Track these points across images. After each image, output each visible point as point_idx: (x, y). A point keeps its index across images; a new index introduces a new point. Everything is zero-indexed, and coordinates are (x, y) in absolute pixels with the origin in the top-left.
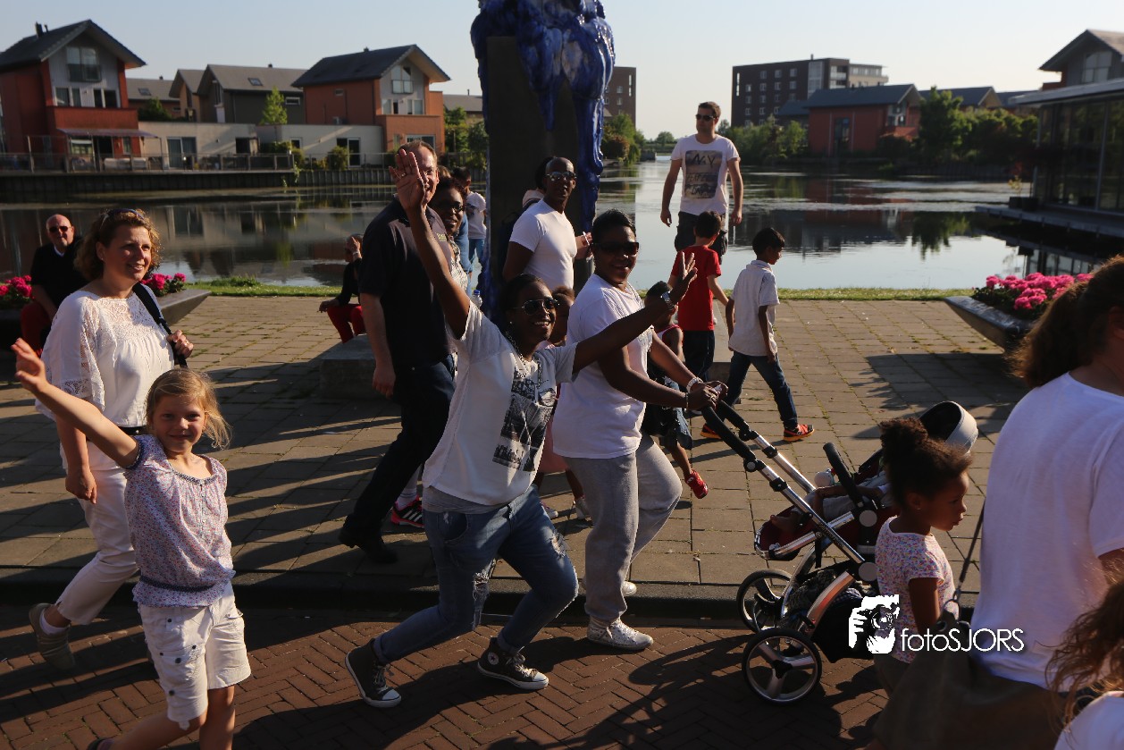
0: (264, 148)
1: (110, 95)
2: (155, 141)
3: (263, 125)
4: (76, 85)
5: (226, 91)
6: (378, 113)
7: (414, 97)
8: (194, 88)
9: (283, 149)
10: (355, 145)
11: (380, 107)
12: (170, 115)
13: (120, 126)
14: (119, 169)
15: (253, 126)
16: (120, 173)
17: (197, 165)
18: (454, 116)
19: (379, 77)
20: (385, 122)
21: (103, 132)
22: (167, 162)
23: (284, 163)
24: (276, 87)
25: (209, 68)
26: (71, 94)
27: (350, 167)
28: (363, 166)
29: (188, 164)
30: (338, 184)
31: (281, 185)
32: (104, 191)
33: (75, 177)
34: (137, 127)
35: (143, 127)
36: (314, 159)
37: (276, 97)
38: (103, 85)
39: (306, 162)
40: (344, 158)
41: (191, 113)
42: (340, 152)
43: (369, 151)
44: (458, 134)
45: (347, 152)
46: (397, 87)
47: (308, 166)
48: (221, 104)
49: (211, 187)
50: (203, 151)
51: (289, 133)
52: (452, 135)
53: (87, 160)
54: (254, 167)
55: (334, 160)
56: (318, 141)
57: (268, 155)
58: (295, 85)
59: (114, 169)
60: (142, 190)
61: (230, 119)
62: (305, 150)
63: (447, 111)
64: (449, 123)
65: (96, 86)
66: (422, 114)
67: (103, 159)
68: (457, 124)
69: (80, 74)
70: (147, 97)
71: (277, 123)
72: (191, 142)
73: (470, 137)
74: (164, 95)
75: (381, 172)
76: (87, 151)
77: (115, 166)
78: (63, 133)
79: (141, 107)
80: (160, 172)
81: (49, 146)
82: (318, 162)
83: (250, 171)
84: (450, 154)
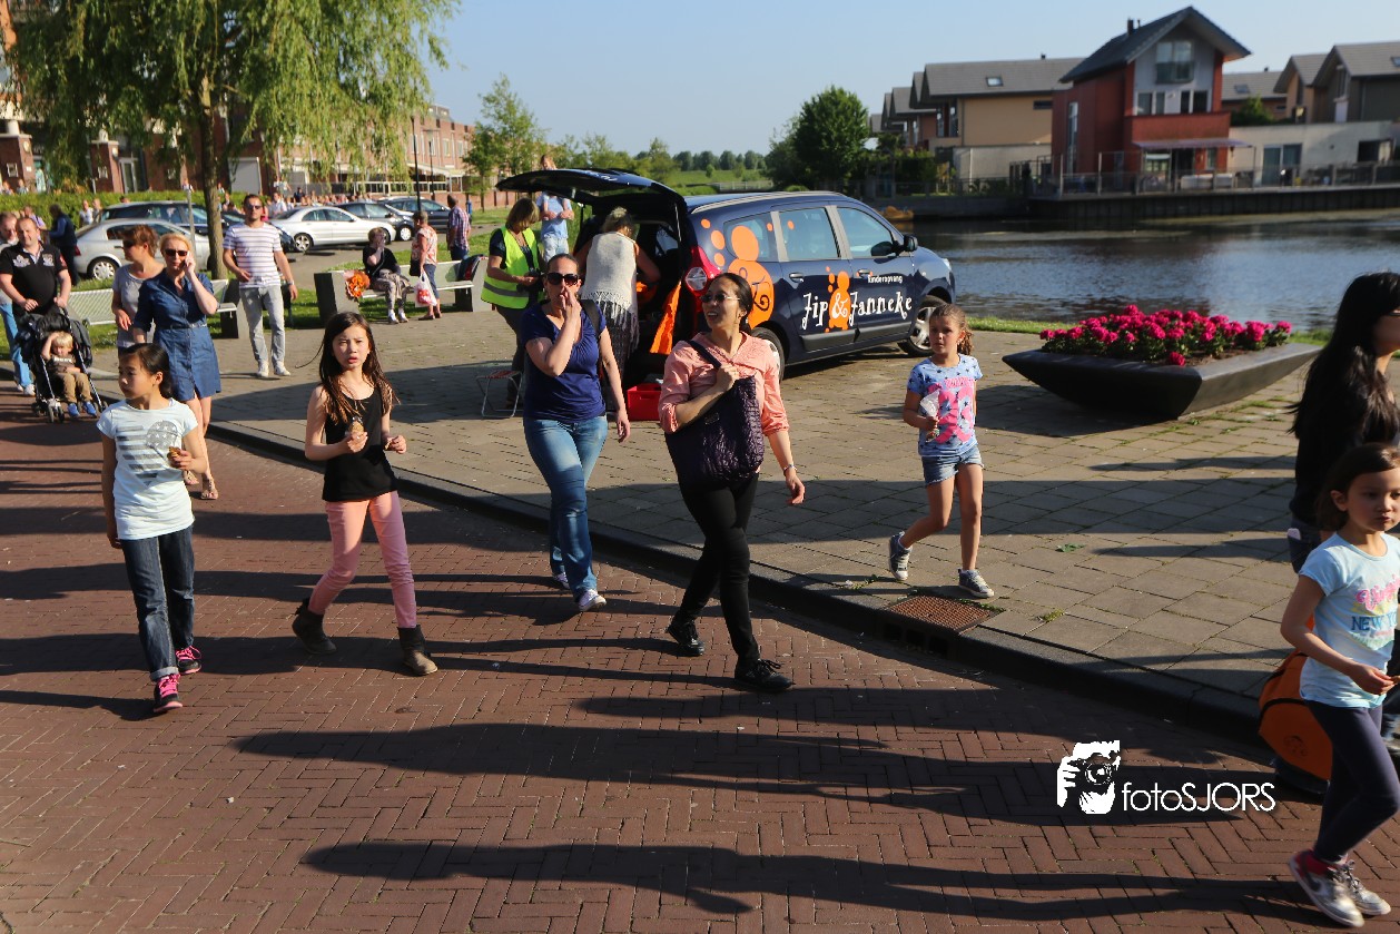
1: (1200, 97)
2: (1247, 151)
4: (1161, 88)
5: (1355, 78)
8: (1309, 79)
12: (1271, 117)
13: (1207, 135)
14: (1197, 188)
15: (1387, 123)
16: (1198, 193)
17: (1298, 180)
21: (1185, 143)
22: (1258, 178)
25: (1334, 50)
26: (1154, 100)
29: (1287, 180)
32: (1176, 215)
33: (1144, 200)
34: (1226, 135)
35: (1235, 134)
38: (1194, 86)
41: (1300, 112)
48: (1344, 97)
53: (1162, 178)
54: (1380, 180)
59: (1192, 189)
60: (1222, 214)
61: (1354, 116)
65: (1185, 87)
67: (1180, 177)
69: (1170, 74)
70: (1244, 96)
72: (1295, 150)
74: (1268, 91)
76: (1160, 167)
77: (1192, 185)
78: (1138, 148)
79: (1237, 109)
80: (1248, 190)
81: (1121, 164)
83: (1373, 186)
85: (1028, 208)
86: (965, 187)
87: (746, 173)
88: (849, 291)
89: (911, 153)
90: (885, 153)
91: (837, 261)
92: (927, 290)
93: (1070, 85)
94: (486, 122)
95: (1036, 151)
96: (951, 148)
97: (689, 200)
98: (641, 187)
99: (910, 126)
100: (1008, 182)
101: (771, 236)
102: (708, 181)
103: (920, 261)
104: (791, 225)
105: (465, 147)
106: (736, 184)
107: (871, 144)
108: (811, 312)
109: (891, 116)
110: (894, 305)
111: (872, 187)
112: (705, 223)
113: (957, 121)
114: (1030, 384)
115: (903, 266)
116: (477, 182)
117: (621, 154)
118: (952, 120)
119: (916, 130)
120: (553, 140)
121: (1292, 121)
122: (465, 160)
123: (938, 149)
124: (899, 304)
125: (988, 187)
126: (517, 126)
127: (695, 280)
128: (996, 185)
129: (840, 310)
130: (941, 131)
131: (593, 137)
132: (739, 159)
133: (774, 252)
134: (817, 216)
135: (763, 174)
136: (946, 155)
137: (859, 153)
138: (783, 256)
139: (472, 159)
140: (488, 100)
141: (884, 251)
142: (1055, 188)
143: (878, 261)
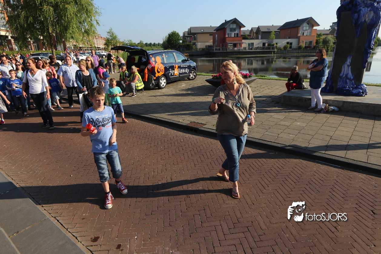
0: (269, 45)
1: (237, 34)
2: (245, 44)
3: (269, 39)
4: (231, 32)
5: (262, 32)
6: (298, 35)
7: (309, 31)
8: (255, 32)
9: (273, 45)
10: (291, 44)
11: (299, 34)
12: (249, 38)
13: (239, 41)
14: (237, 50)
15: (267, 40)
18: (319, 35)
19: (300, 26)
20: (300, 37)
21: (235, 42)
22: (247, 48)
23: (273, 48)
24: (273, 30)
25: (258, 27)
26: (230, 34)
27: (289, 49)
28: (292, 49)
29: (252, 49)
30: (286, 53)
31: (272, 54)
32: (234, 55)
33: (229, 52)
34: (242, 41)
35: (243, 41)
37: (273, 33)
38: (236, 32)
40: (288, 47)
41: (253, 37)
43: (294, 45)
44: (319, 40)
45: (289, 46)
46: (304, 28)
47: (279, 49)
48: (260, 35)
49: (256, 54)
50: (255, 46)
52: (318, 40)
53: (231, 48)
54: (266, 49)
55: (285, 48)
56: (282, 43)
57: (269, 47)
58: (278, 30)
60: (241, 55)
61: (262, 38)
62: (278, 45)
63: (317, 34)
64: (317, 37)
65: (235, 32)
66: (310, 35)
67: (234, 48)
68: (320, 37)
69: (232, 30)
70: (244, 34)
71: (273, 39)
72: (253, 44)
73: (323, 41)
74: (248, 33)
75: (297, 50)
76: (231, 46)
77: (236, 49)
78: (227, 43)
79: (243, 36)
80: (245, 51)
81: (224, 46)
82: (281, 48)
83: (265, 50)
84: (316, 45)
85: (209, 54)
86: (198, 50)
87: (158, 47)
88: (178, 68)
89: (188, 43)
90: (183, 43)
91: (176, 63)
92: (191, 68)
93: (216, 31)
94: (108, 37)
95: (210, 43)
96: (195, 43)
97: (148, 52)
98: (138, 49)
100: (205, 49)
101: (163, 58)
102: (151, 48)
103: (190, 63)
104: (167, 56)
105: (104, 42)
106: (157, 49)
107: (181, 42)
108: (171, 73)
109: (184, 36)
110: (186, 71)
111: (181, 49)
112: (151, 56)
114: (210, 85)
115: (187, 64)
116: (107, 48)
117: (135, 43)
118: (195, 37)
119: (189, 39)
120: (121, 40)
121: (252, 39)
122: (104, 44)
124: (187, 71)
126: (114, 38)
127: (149, 67)
128: (203, 49)
129: (176, 72)
130: (193, 39)
131: (129, 40)
132: (157, 44)
133: (164, 61)
134: (171, 55)
135: (162, 47)
136: (194, 44)
137: (179, 43)
138: (165, 62)
139: (106, 44)
140: (108, 32)
141: (184, 61)
142: (214, 50)
143: (183, 63)
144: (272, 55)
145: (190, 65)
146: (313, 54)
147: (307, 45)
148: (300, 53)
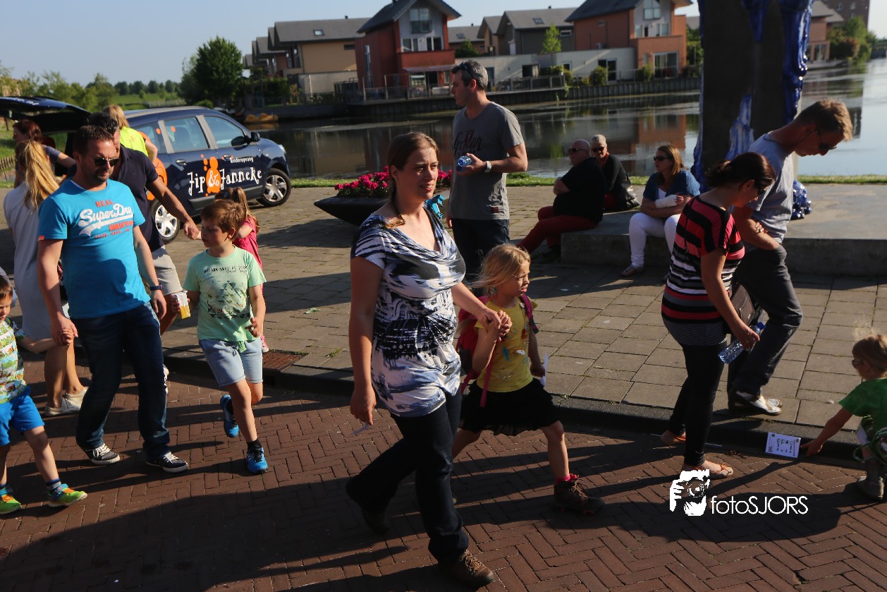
0: (543, 71)
1: (437, 41)
3: (543, 54)
4: (415, 36)
5: (517, 30)
6: (631, 37)
7: (662, 21)
8: (494, 30)
10: (612, 64)
11: (633, 31)
12: (476, 52)
13: (444, 63)
14: (441, 95)
15: (535, 55)
16: (442, 97)
17: (494, 88)
19: (633, 8)
20: (637, 43)
21: (432, 68)
23: (558, 82)
24: (552, 24)
25: (505, 14)
26: (412, 43)
27: (608, 83)
28: (618, 81)
30: (598, 96)
31: (555, 99)
32: (432, 111)
33: (414, 102)
36: (580, 78)
37: (554, 31)
38: (433, 34)
39: (574, 81)
40: (603, 75)
41: (492, 50)
42: (601, 71)
43: (623, 69)
44: (698, 48)
45: (606, 71)
46: (648, 14)
47: (575, 84)
48: (513, 41)
50: (499, 77)
51: (562, 58)
52: (692, 51)
53: (421, 89)
54: (535, 87)
55: (595, 77)
56: (583, 63)
57: (546, 77)
58: (566, 21)
59: (439, 95)
61: (519, 51)
62: (574, 71)
64: (691, 40)
65: (428, 35)
66: (667, 35)
67: (431, 88)
68: (698, 40)
69: (418, 28)
70: (462, 40)
71: (554, 52)
74: (474, 38)
75: (633, 85)
76: (421, 83)
77: (438, 92)
78: (406, 71)
79: (458, 47)
81: (398, 81)
82: (583, 80)
83: (531, 91)
84: (691, 66)
85: (347, 110)
86: (308, 99)
87: (167, 95)
88: (219, 169)
89: (272, 79)
90: (255, 79)
93: (363, 35)
95: (349, 74)
96: (297, 75)
98: (59, 108)
99: (271, 61)
100: (334, 95)
101: (159, 136)
103: (263, 147)
107: (246, 73)
108: (194, 185)
109: (257, 55)
110: (250, 176)
111: (249, 101)
113: (299, 58)
115: (250, 153)
118: (295, 58)
119: (275, 64)
121: (488, 54)
123: (288, 76)
124: (253, 175)
125: (322, 98)
128: (326, 97)
129: (214, 181)
130: (290, 65)
132: (161, 86)
133: (164, 147)
136: (294, 79)
137: (239, 80)
138: (170, 150)
142: (362, 97)
143: (237, 149)
144: (557, 103)
145: (262, 156)
146: (682, 94)
147: (662, 67)
148: (644, 93)
